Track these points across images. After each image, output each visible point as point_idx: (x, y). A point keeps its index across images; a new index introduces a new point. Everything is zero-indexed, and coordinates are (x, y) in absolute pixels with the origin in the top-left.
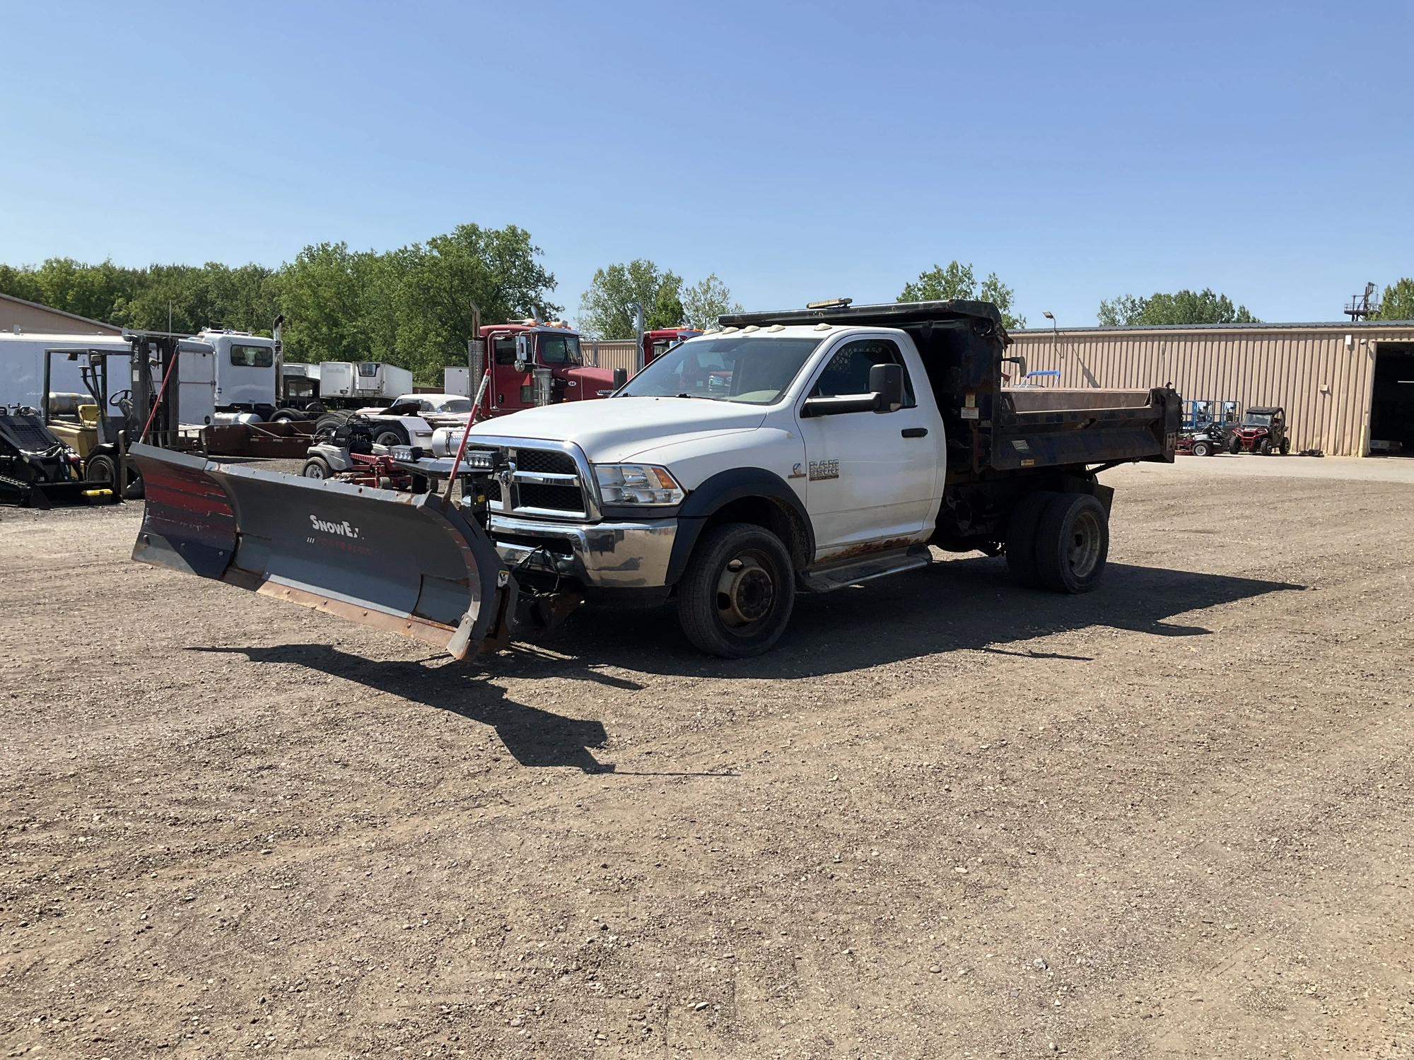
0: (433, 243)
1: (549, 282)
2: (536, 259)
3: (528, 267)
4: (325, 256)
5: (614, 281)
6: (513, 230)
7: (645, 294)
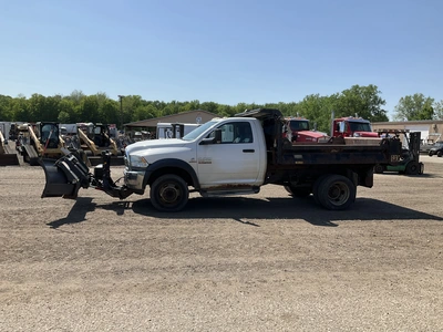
0: (344, 92)
1: (383, 103)
2: (379, 95)
3: (376, 98)
4: (311, 98)
5: (407, 102)
6: (371, 86)
7: (419, 105)
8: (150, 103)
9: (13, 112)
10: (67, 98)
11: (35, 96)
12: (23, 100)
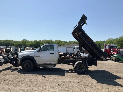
8: (63, 42)
9: (29, 45)
10: (42, 41)
11: (35, 41)
12: (32, 41)
